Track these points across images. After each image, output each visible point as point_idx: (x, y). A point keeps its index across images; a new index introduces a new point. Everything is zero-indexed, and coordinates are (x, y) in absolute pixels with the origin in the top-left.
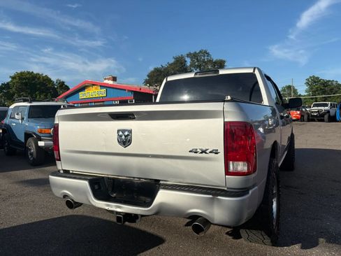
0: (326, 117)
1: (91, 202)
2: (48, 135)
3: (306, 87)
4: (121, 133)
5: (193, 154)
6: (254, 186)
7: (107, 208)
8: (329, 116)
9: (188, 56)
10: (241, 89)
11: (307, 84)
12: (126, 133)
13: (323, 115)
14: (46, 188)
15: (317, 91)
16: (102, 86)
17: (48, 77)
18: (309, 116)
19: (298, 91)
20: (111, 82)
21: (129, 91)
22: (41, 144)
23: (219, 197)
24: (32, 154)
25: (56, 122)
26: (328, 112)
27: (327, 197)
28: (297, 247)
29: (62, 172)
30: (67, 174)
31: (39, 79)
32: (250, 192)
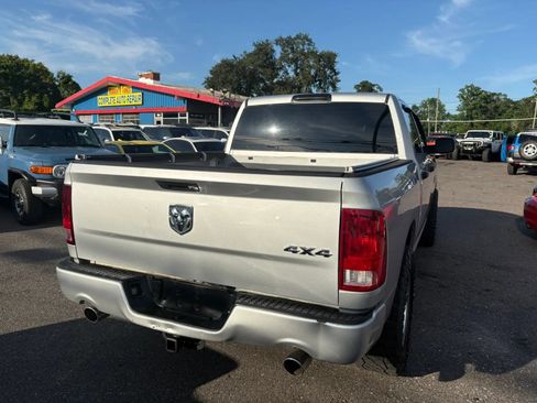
0: (485, 153)
1: (126, 314)
2: (48, 177)
3: (458, 103)
4: (175, 211)
5: (289, 254)
6: (379, 304)
7: (151, 326)
8: (490, 152)
9: (277, 42)
10: (364, 128)
11: (461, 96)
12: (184, 212)
13: (480, 151)
14: (47, 266)
15: (475, 108)
16: (137, 88)
17: (42, 67)
18: (459, 151)
19: (446, 108)
20: (150, 82)
21: (180, 98)
22: (37, 190)
23: (328, 324)
24: (21, 206)
25: (67, 182)
26: (489, 146)
27: (479, 293)
28: (434, 377)
29: (77, 261)
30: (85, 266)
31: (27, 68)
32: (374, 315)
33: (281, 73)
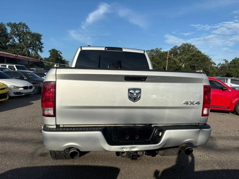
1: (106, 148)
4: (132, 91)
5: (185, 105)
7: (122, 150)
29: (55, 126)
33: (11, 40)
